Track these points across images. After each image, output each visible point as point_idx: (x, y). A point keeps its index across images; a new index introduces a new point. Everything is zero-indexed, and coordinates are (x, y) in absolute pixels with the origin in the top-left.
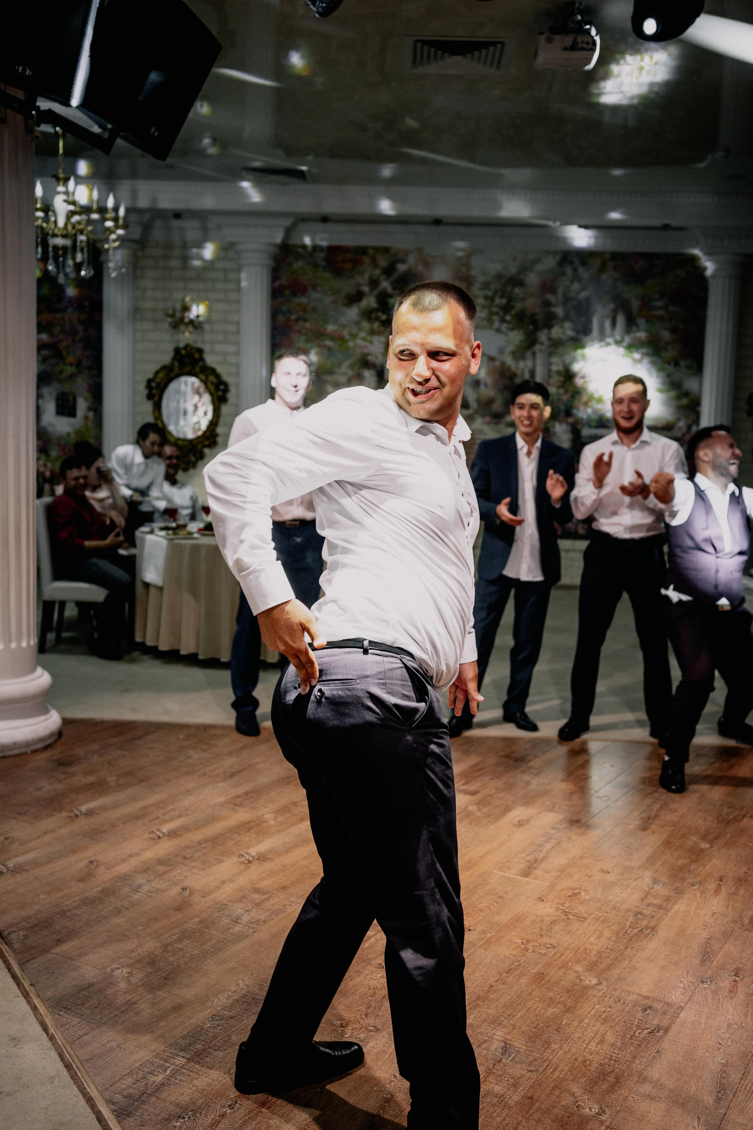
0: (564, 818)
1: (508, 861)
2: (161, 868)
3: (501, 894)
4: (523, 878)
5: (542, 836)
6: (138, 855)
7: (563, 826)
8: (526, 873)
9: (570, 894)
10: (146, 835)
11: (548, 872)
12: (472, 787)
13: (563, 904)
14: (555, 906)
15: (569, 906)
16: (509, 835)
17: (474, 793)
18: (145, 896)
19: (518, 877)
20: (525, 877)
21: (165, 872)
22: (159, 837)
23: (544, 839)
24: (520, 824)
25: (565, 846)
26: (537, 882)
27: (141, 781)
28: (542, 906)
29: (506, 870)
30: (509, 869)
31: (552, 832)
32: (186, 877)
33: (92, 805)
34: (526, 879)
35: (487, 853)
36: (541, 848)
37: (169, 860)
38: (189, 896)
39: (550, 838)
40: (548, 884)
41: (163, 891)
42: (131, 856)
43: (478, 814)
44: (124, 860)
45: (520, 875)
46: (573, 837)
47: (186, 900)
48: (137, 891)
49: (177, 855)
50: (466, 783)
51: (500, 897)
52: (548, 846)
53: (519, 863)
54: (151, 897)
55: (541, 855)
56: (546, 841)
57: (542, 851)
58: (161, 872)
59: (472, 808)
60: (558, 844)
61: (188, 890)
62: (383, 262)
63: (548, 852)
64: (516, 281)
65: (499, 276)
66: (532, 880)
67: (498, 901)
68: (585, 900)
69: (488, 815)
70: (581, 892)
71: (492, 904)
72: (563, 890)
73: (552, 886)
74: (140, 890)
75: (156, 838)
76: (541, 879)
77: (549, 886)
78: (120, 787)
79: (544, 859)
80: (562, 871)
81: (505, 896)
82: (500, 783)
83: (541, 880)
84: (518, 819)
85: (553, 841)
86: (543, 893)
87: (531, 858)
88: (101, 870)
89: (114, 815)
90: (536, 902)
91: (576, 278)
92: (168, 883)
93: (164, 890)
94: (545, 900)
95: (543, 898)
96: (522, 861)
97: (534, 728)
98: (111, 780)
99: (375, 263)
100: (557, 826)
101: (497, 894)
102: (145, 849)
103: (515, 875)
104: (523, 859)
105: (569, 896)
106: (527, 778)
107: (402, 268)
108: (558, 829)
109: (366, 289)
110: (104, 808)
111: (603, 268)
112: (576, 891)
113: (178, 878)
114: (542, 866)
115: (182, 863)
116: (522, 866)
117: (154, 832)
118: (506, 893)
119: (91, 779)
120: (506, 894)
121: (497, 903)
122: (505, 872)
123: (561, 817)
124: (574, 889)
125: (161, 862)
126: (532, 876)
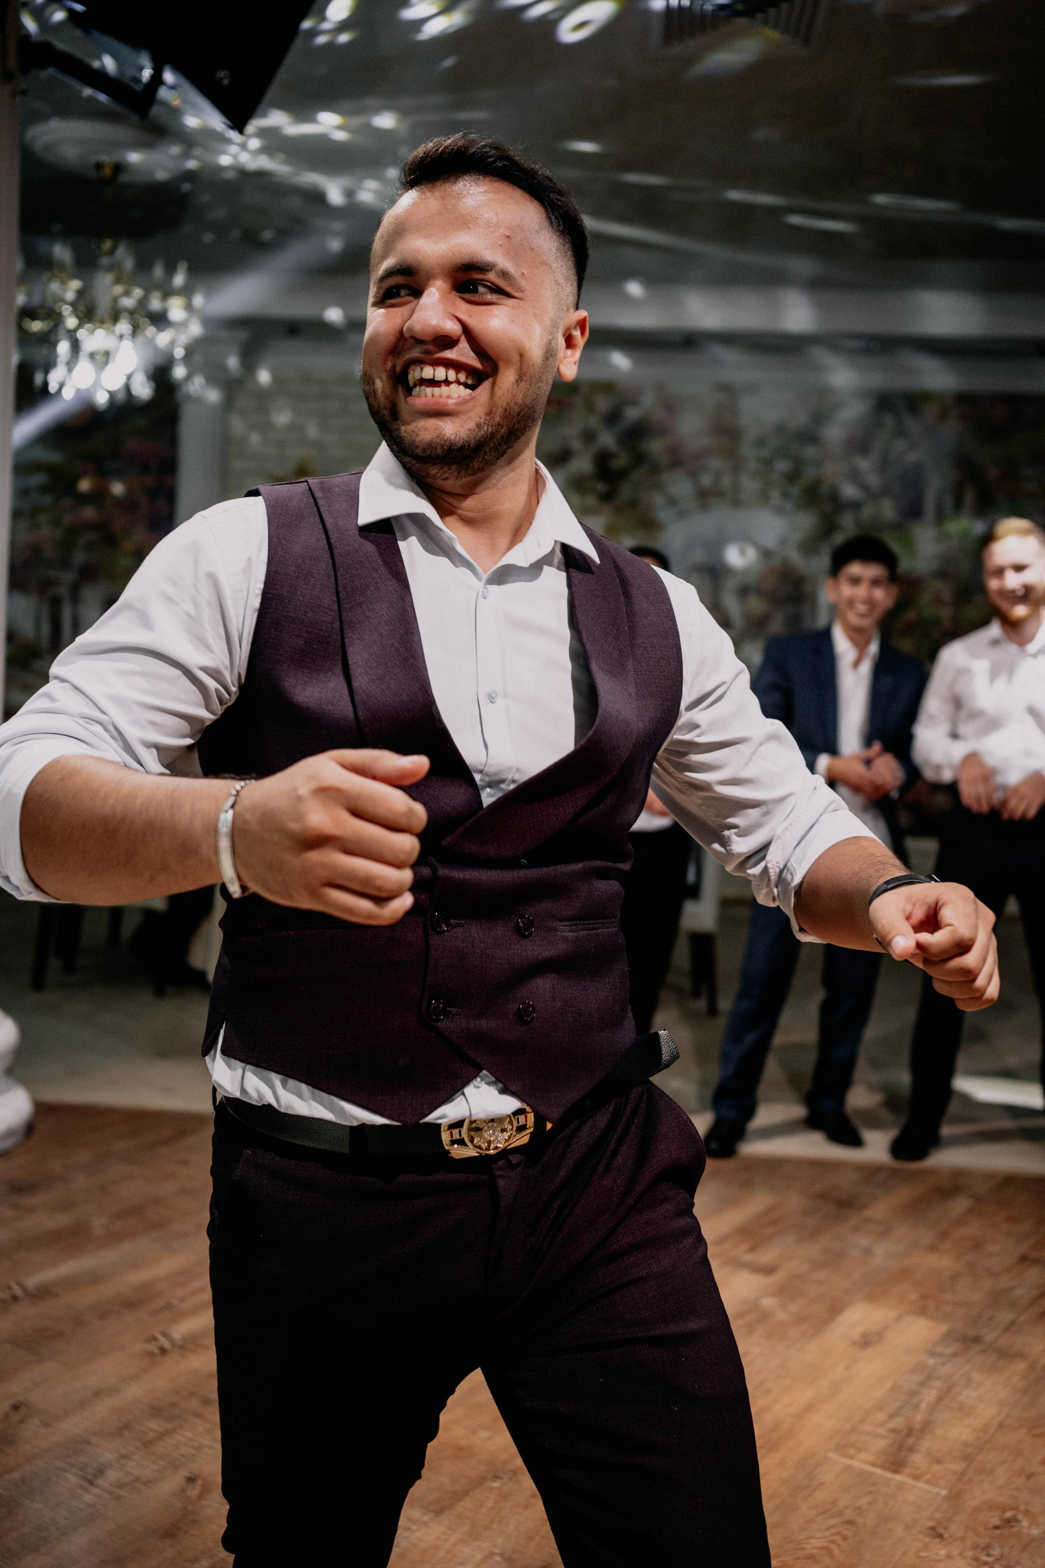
0: (949, 1334)
1: (853, 1430)
2: (154, 1425)
3: (849, 1514)
4: (888, 1475)
5: (913, 1371)
6: (114, 1390)
7: (949, 1350)
8: (896, 1464)
9: (996, 1521)
10: (140, 1347)
11: (939, 1461)
12: (766, 1256)
13: (987, 1548)
14: (971, 1553)
15: (1002, 1556)
16: (847, 1368)
17: (768, 1270)
18: (107, 1496)
19: (878, 1471)
20: (895, 1471)
21: (160, 1436)
22: (163, 1351)
23: (918, 1378)
24: (866, 1342)
25: (962, 1398)
26: (920, 1485)
27: (154, 1226)
28: (943, 1552)
29: (852, 1451)
30: (860, 1450)
31: (931, 1361)
32: (198, 1449)
33: (48, 1275)
34: (899, 1478)
35: (809, 1408)
36: (915, 1400)
37: (174, 1405)
38: (200, 1497)
39: (929, 1378)
40: (944, 1493)
41: (148, 1483)
42: (98, 1394)
43: (781, 1316)
44: (83, 1405)
45: (882, 1467)
46: (976, 1377)
47: (190, 1508)
48: (91, 1483)
49: (192, 1394)
50: (753, 1249)
51: (850, 1523)
52: (929, 1395)
53: (876, 1436)
54: (118, 1498)
55: (919, 1417)
56: (923, 1384)
57: (917, 1406)
58: (152, 1435)
59: (769, 1302)
60: (949, 1389)
61: (200, 1482)
62: (603, 404)
63: (932, 1409)
64: (809, 437)
65: (780, 429)
66: (910, 1481)
67: (845, 1533)
68: (1033, 1540)
69: (801, 1319)
70: (1020, 1517)
71: (833, 1542)
72: (977, 1509)
73: (955, 1497)
74: (100, 1481)
75: (157, 1351)
76: (928, 1477)
77: (947, 1498)
78: (113, 1238)
79: (926, 1427)
80: (968, 1458)
81: (860, 1520)
82: (813, 1250)
83: (926, 1482)
84: (860, 1329)
85: (937, 1384)
86: (938, 1515)
87: (897, 1423)
88: (33, 1425)
89: (87, 1297)
90: (927, 1540)
91: (901, 432)
92: (161, 1463)
93: (149, 1481)
94: (946, 1535)
95: (940, 1530)
96: (880, 1431)
97: (856, 1141)
98: (99, 1224)
99: (590, 407)
100: (940, 1349)
101: (840, 1513)
102: (132, 1378)
103: (873, 1465)
104: (882, 1424)
105: (996, 1528)
106: (863, 1241)
107: (632, 414)
108: (941, 1355)
109: (576, 444)
110: (72, 1283)
111: (943, 416)
112: (1008, 1514)
113: (183, 1450)
114: (925, 1444)
115: (198, 1415)
116: (882, 1443)
117: (155, 1339)
118: (859, 1510)
119: (62, 1220)
120: (859, 1515)
121: (845, 1539)
122: (851, 1457)
123: (943, 1328)
124: (1003, 1508)
125: (156, 1411)
126: (908, 1470)
